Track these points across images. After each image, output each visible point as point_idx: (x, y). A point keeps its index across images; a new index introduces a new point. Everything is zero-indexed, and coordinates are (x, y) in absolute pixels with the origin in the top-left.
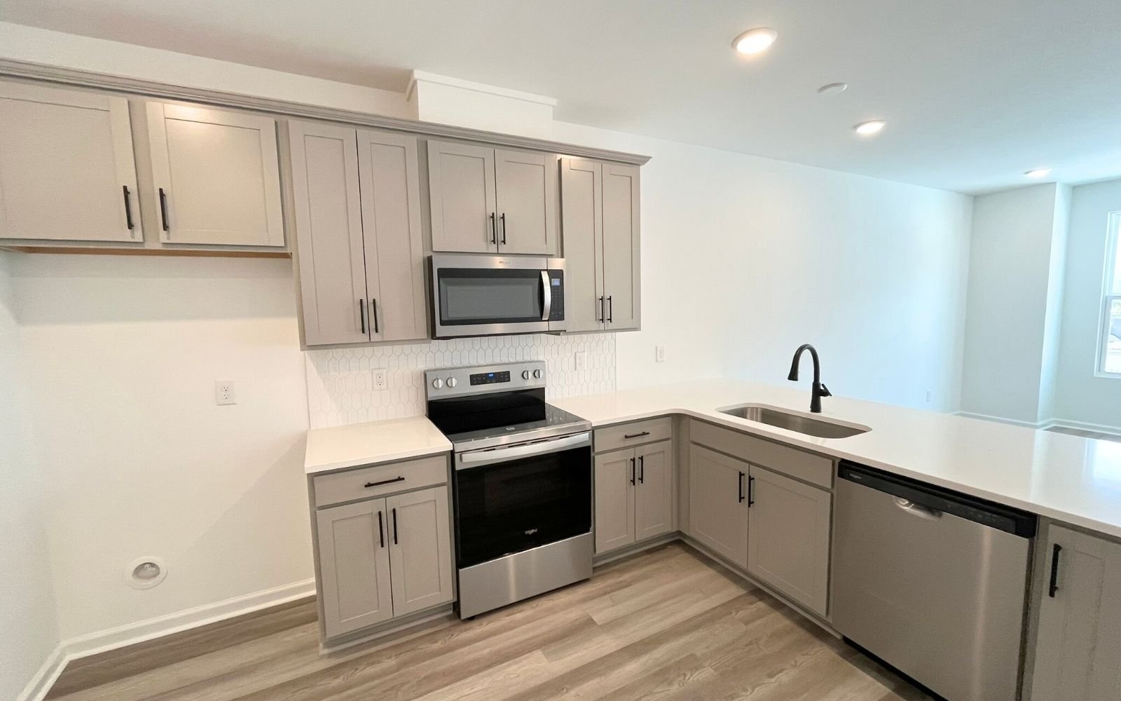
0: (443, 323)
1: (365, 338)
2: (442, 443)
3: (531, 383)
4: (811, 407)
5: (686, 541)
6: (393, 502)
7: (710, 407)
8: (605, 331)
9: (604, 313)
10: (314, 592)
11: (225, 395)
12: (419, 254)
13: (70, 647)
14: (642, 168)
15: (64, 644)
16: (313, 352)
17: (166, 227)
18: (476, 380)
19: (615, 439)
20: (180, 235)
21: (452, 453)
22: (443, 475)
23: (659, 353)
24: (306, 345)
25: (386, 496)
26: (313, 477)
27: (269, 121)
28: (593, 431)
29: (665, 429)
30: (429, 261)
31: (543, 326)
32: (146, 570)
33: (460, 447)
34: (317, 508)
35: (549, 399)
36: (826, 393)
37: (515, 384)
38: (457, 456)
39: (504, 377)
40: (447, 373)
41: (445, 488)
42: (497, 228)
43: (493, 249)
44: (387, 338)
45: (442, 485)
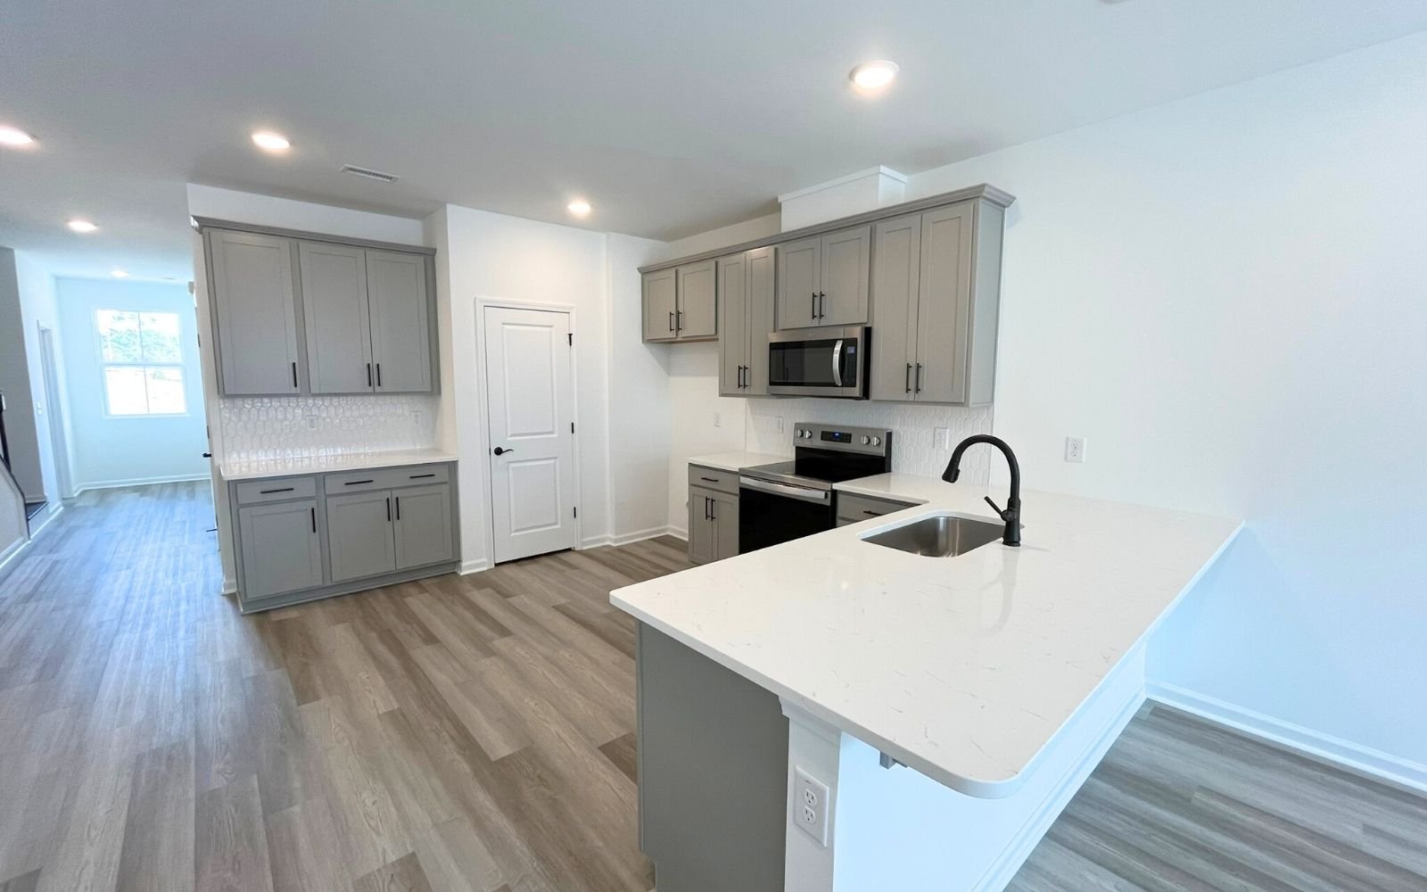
0: (771, 383)
6: (714, 495)
15: (668, 526)
17: (680, 329)
18: (827, 436)
20: (684, 333)
21: (739, 473)
22: (736, 489)
24: (720, 394)
25: (712, 489)
27: (712, 263)
28: (835, 494)
31: (839, 392)
37: (854, 446)
39: (846, 438)
41: (738, 498)
43: (816, 323)
44: (752, 393)
45: (736, 495)
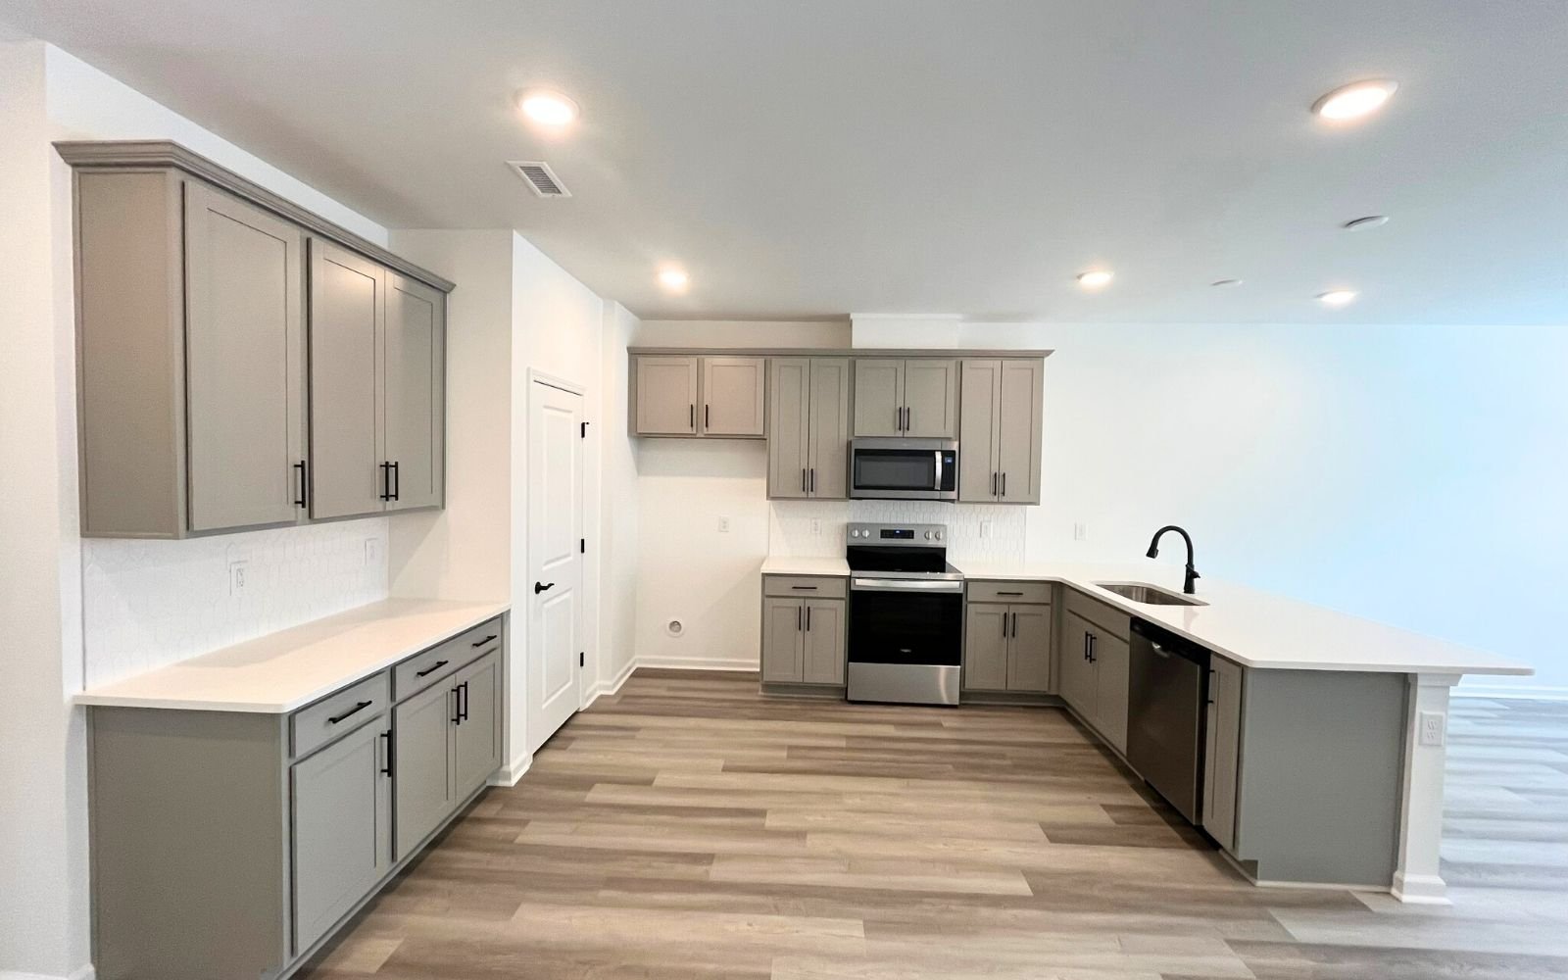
0: (856, 487)
1: (804, 495)
2: (845, 570)
3: (932, 543)
4: (1185, 588)
5: (1069, 710)
6: (809, 603)
7: (1086, 579)
8: (998, 503)
9: (998, 488)
10: (758, 670)
11: (724, 525)
12: (844, 436)
13: (640, 659)
14: (1046, 359)
15: (636, 657)
16: (776, 502)
17: (707, 426)
18: (886, 534)
19: (990, 594)
20: (712, 430)
21: (850, 577)
22: (842, 593)
23: (1078, 531)
24: (770, 497)
25: (805, 598)
26: (765, 576)
27: (760, 361)
28: (966, 582)
29: (1045, 595)
30: (849, 444)
31: (936, 495)
32: (675, 625)
33: (856, 573)
34: (765, 596)
35: (948, 559)
36: (1196, 576)
37: (918, 541)
38: (852, 580)
39: (909, 534)
40: (861, 527)
41: (843, 602)
42: (903, 417)
43: (900, 434)
44: (818, 496)
45: (841, 599)
